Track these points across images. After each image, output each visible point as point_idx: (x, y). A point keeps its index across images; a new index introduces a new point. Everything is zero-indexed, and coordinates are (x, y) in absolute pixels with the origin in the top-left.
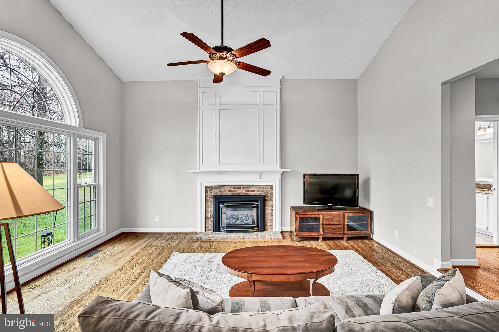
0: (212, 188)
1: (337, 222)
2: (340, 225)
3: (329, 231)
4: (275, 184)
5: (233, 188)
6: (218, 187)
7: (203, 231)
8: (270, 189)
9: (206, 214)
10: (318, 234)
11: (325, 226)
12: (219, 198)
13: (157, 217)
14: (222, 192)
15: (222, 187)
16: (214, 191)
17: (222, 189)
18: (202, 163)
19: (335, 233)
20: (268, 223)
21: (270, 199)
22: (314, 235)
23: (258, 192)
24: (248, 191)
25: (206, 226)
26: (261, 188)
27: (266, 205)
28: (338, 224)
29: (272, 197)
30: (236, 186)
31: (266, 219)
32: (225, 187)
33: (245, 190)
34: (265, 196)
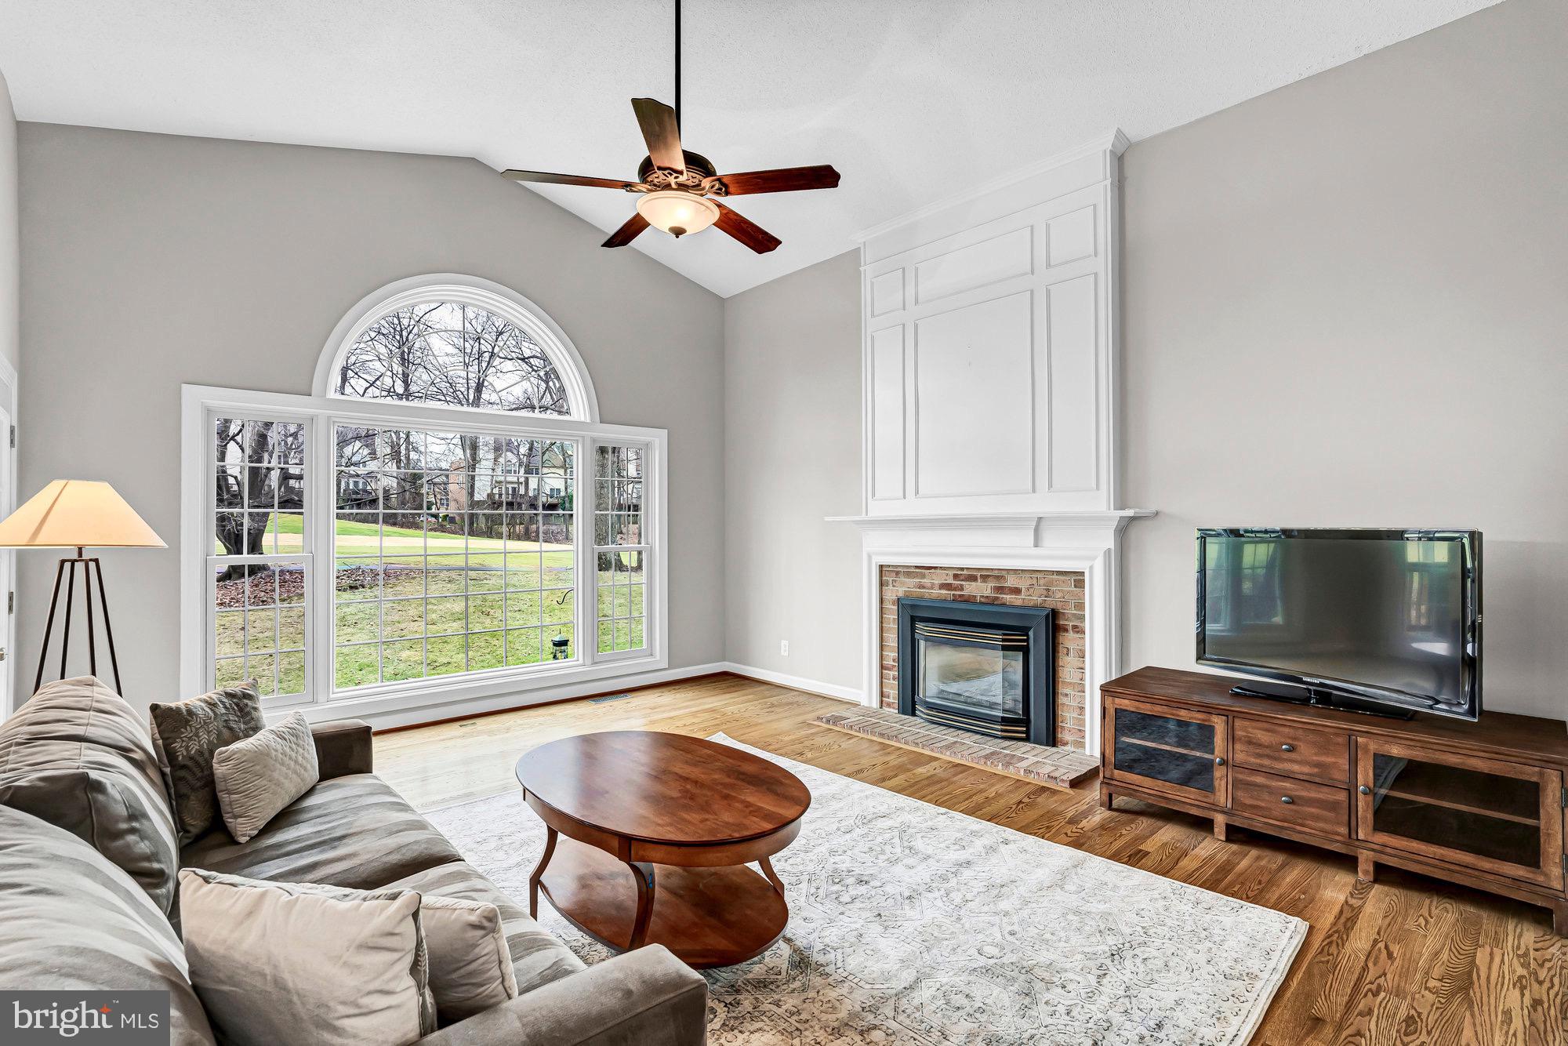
0: (897, 573)
1: (1306, 769)
2: (1325, 789)
3: (1263, 804)
4: (1091, 568)
5: (956, 576)
6: (913, 570)
7: (875, 704)
8: (1075, 586)
9: (884, 653)
10: (1204, 805)
11: (1241, 776)
12: (913, 607)
13: (785, 646)
14: (924, 587)
15: (923, 571)
16: (903, 584)
17: (923, 576)
18: (874, 495)
19: (1300, 821)
20: (1067, 717)
21: (1075, 627)
22: (1184, 800)
23: (1031, 597)
24: (1000, 589)
25: (884, 690)
26: (1042, 582)
27: (1062, 650)
28: (1317, 780)
29: (1082, 618)
30: (962, 569)
31: (1061, 700)
32: (933, 571)
33: (991, 584)
34: (1054, 614)
